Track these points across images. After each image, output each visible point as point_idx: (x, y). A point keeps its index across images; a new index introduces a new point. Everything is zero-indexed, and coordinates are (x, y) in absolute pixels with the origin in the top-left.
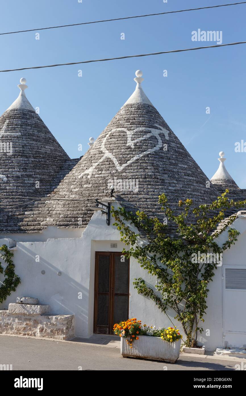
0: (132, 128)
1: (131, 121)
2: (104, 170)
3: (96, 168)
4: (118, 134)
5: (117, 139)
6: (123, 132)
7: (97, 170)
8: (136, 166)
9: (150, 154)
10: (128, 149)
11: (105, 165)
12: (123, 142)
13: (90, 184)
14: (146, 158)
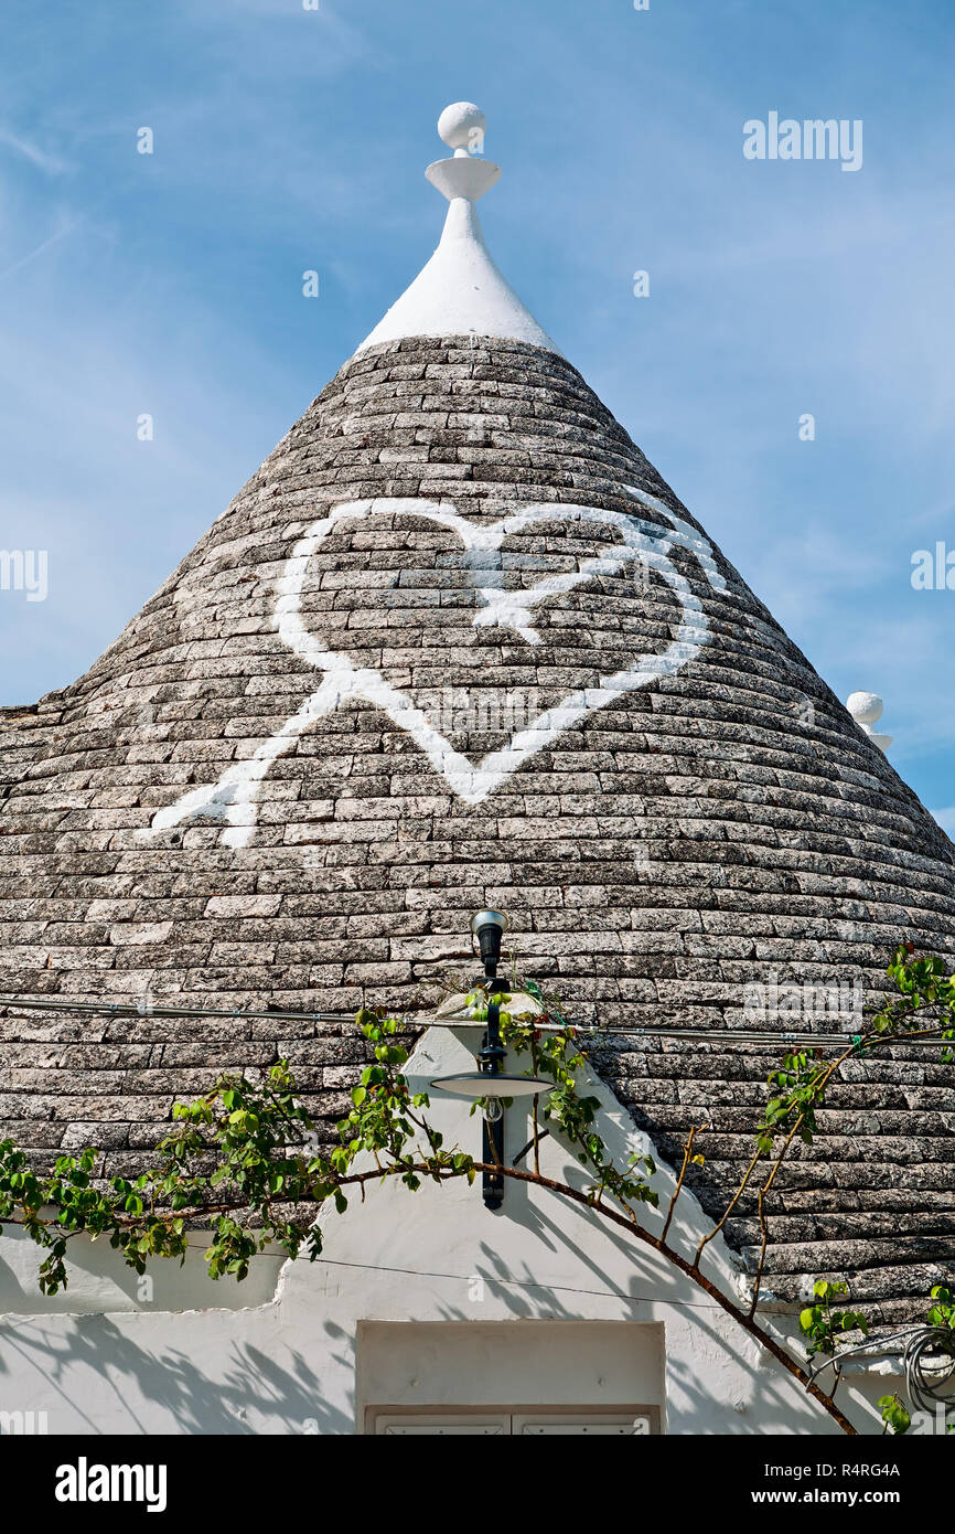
0: (489, 501)
1: (466, 453)
2: (347, 793)
3: (274, 776)
4: (391, 539)
5: (394, 574)
6: (428, 527)
7: (291, 793)
8: (583, 770)
9: (658, 691)
10: (499, 645)
11: (349, 758)
12: (446, 601)
13: (256, 892)
14: (639, 719)
